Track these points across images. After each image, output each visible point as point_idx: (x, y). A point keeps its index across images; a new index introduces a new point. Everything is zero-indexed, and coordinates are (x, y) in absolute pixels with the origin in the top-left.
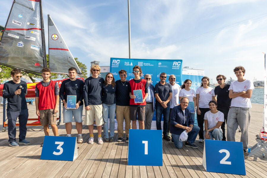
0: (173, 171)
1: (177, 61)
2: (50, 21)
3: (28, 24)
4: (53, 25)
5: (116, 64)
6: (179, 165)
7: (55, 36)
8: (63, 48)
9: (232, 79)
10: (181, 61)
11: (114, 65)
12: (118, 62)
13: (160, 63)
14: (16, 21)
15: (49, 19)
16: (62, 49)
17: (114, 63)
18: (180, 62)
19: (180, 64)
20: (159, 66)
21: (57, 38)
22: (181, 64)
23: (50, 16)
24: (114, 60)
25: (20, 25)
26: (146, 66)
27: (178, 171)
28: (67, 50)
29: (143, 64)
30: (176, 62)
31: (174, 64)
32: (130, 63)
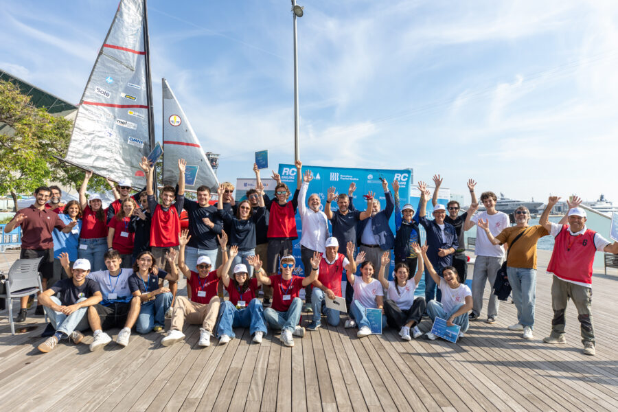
0: (402, 362)
1: (401, 172)
2: (166, 91)
3: (123, 95)
4: (172, 97)
5: (289, 175)
6: (410, 352)
7: (175, 120)
8: (189, 142)
9: (505, 197)
10: (408, 172)
11: (285, 177)
12: (293, 172)
13: (370, 176)
14: (101, 90)
15: (165, 87)
16: (188, 144)
17: (285, 173)
18: (407, 175)
19: (406, 179)
20: (369, 182)
21: (178, 122)
22: (409, 177)
23: (166, 81)
24: (285, 169)
25: (109, 97)
26: (345, 180)
27: (410, 361)
28: (198, 146)
29: (339, 177)
30: (400, 175)
31: (396, 177)
32: (315, 175)
